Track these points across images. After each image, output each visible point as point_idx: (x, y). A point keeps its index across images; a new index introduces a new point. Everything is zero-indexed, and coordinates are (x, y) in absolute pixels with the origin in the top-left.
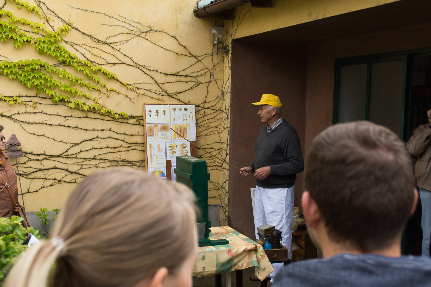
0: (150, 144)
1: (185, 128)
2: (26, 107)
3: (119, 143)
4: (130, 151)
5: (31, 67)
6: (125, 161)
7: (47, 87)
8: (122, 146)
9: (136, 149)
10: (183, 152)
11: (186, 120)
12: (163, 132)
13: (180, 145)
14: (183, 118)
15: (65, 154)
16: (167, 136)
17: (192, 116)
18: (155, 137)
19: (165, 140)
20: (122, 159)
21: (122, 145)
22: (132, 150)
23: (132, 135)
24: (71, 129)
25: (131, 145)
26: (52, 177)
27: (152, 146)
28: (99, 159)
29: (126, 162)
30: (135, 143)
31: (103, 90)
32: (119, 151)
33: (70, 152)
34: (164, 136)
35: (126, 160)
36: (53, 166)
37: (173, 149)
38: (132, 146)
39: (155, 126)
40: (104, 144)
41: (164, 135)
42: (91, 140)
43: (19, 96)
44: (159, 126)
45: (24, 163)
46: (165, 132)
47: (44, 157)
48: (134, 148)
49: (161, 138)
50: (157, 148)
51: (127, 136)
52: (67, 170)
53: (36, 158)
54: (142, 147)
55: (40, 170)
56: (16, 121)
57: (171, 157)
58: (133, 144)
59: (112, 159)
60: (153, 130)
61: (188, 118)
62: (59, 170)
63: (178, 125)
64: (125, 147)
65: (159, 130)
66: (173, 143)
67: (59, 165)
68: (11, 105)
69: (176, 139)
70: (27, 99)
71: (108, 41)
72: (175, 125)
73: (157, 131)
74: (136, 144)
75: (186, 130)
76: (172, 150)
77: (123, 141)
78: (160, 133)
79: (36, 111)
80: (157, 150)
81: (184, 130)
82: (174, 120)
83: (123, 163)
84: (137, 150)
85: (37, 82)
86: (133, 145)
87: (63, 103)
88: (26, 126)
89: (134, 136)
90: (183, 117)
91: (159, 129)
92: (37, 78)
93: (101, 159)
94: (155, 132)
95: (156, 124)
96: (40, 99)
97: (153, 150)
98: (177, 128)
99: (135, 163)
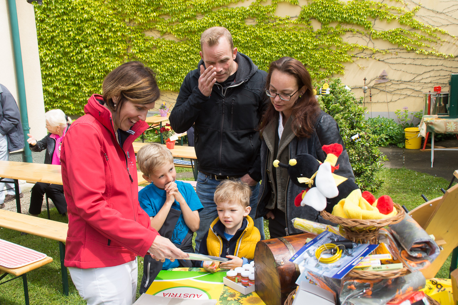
2: (392, 55)
5: (395, 33)
7: (404, 43)
15: (413, 80)
24: (417, 66)
26: (405, 93)
28: (434, 83)
31: (439, 42)
33: (416, 79)
36: (405, 87)
40: (438, 74)
42: (429, 71)
45: (390, 86)
47: (400, 82)
52: (413, 90)
53: (396, 83)
55: (398, 89)
59: (442, 82)
62: (409, 89)
67: (409, 87)
71: (444, 12)
85: (398, 40)
93: (435, 83)
96: (400, 50)
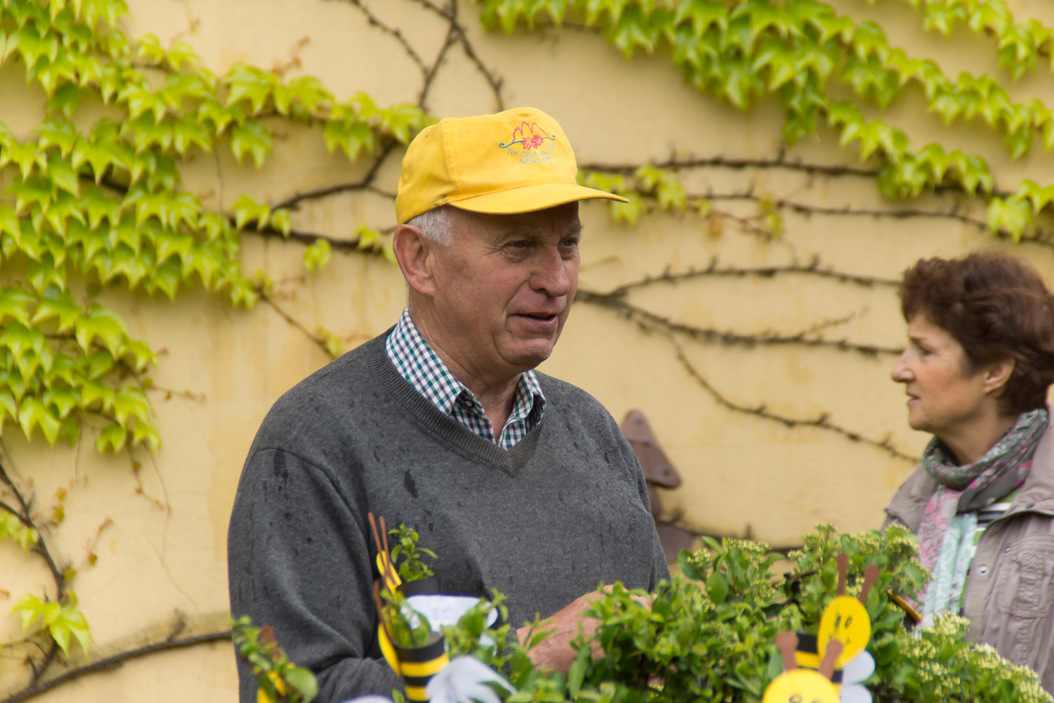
2: (715, 234)
7: (847, 96)
43: (673, 165)
56: (651, 324)
68: (624, 223)
70: (723, 181)
79: (777, 257)
85: (786, 70)
87: (947, 203)
88: (710, 359)
92: (787, 44)
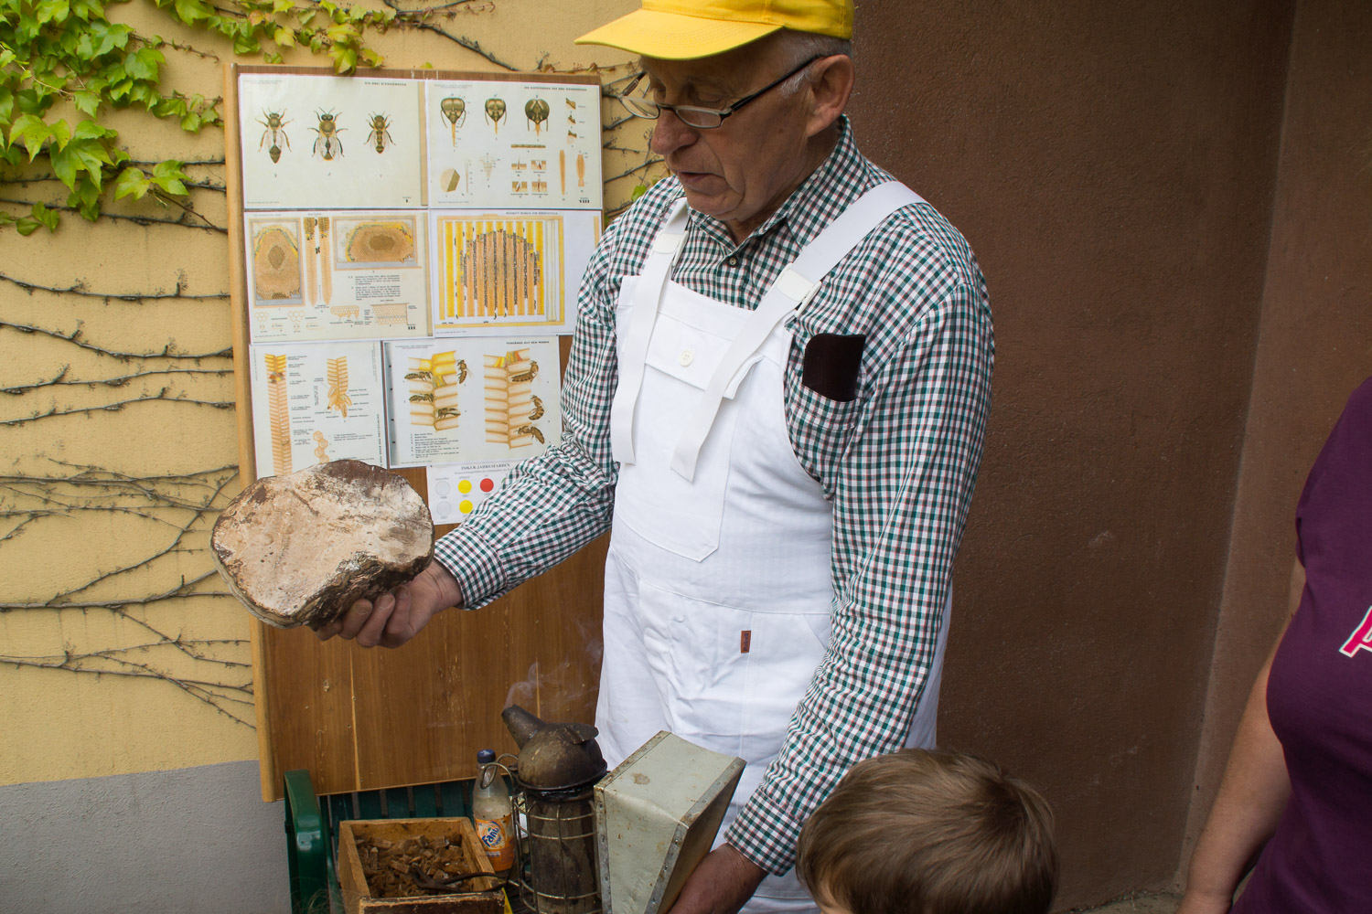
0: (275, 361)
1: (527, 246)
3: (44, 359)
4: (130, 409)
6: (100, 477)
8: (67, 379)
9: (174, 394)
10: (512, 411)
11: (538, 185)
12: (369, 273)
13: (492, 362)
14: (512, 176)
16: (397, 300)
17: (581, 163)
18: (308, 309)
19: (385, 332)
20: (78, 467)
21: (66, 369)
22: (141, 400)
23: (138, 299)
25: (132, 369)
27: (287, 371)
29: (106, 485)
30: (165, 356)
32: (53, 414)
34: (377, 301)
35: (102, 471)
37: (438, 393)
38: (138, 376)
39: (310, 232)
41: (376, 293)
44: (344, 227)
46: (378, 273)
48: (155, 392)
49: (353, 318)
50: (325, 389)
51: (97, 305)
54: (215, 378)
57: (421, 443)
58: (145, 358)
60: (298, 262)
61: (551, 175)
63: (479, 224)
64: (91, 385)
65: (336, 259)
66: (437, 347)
69: (461, 320)
72: (459, 224)
73: (325, 261)
74: (171, 361)
75: (536, 258)
76: (430, 397)
77: (73, 339)
78: (344, 283)
80: (325, 400)
81: (520, 260)
82: (452, 187)
83: (86, 493)
84: (178, 400)
86: (151, 366)
89: (148, 305)
90: (518, 166)
91: (342, 253)
94: (312, 273)
95: (315, 215)
97: (291, 404)
98: (472, 244)
99: (172, 491)
